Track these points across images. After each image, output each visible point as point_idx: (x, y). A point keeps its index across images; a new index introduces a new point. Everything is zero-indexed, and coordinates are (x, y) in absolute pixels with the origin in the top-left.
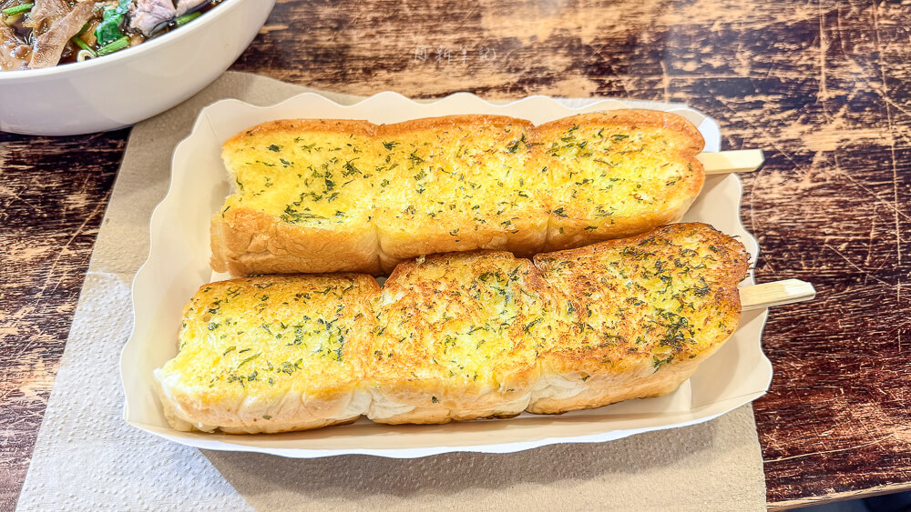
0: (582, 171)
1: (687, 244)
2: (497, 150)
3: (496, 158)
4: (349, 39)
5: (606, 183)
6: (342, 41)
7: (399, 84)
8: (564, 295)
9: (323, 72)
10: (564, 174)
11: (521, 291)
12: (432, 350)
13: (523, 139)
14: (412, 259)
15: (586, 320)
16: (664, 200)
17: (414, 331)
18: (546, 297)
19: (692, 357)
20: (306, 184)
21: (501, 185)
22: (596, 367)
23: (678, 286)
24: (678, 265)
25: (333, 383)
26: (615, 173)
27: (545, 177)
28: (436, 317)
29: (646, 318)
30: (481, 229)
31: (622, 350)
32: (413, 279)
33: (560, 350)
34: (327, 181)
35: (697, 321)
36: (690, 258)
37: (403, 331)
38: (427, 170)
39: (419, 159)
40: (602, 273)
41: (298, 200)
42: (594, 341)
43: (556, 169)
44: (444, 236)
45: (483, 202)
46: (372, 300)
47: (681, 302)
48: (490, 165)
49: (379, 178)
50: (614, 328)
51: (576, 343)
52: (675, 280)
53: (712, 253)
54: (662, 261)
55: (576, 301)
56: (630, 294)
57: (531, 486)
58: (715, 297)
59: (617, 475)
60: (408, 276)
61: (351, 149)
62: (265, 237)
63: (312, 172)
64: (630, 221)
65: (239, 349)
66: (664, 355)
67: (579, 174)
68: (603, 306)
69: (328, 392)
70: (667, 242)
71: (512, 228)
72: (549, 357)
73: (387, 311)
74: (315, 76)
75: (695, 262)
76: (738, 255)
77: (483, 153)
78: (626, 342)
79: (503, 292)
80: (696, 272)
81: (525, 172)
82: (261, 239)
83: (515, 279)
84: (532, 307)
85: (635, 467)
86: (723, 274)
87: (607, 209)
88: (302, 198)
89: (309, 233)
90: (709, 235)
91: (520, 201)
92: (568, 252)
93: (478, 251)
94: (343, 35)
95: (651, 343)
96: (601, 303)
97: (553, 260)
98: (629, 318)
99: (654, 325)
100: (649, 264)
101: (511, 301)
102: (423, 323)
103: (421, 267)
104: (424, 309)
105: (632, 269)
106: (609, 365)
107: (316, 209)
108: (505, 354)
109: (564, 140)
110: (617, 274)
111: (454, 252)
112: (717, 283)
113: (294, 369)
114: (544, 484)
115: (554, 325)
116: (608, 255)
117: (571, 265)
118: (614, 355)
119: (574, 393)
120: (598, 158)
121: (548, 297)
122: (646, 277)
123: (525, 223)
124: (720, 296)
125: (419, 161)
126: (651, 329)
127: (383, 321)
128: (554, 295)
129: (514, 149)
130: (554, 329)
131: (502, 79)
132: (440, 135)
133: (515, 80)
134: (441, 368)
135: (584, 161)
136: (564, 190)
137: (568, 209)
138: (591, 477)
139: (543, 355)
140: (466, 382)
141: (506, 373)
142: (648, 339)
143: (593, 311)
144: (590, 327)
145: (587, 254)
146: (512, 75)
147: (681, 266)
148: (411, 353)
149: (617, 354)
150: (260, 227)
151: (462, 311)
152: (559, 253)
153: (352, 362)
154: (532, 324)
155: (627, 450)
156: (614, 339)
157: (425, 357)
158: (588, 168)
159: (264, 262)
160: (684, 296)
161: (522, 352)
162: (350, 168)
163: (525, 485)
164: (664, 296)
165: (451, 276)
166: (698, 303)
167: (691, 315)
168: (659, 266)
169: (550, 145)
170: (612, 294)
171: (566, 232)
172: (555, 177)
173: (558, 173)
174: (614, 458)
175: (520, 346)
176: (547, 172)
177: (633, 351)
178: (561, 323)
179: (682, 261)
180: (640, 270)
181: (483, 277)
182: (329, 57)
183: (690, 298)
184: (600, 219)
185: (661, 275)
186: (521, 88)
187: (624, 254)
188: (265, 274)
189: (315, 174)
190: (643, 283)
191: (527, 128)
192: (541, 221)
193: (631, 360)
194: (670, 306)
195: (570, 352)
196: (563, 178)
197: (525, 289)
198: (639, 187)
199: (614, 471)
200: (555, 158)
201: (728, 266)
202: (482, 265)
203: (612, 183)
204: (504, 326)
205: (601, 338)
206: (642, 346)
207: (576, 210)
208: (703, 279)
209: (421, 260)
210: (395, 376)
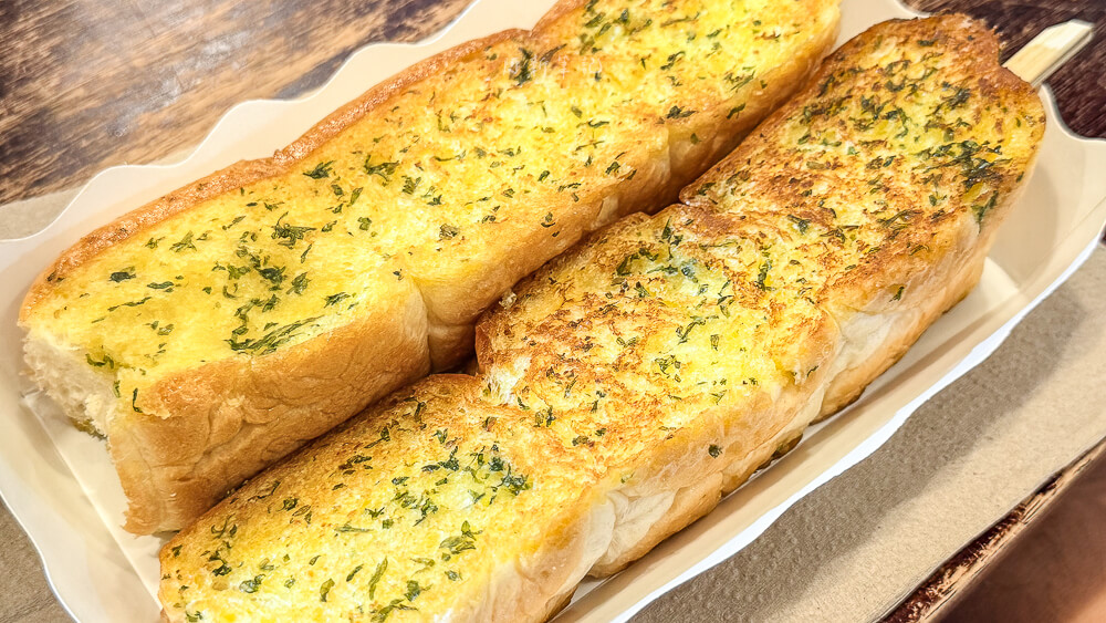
0: (655, 50)
1: (882, 59)
2: (500, 91)
3: (509, 100)
4: (38, 99)
5: (707, 45)
6: (26, 108)
7: (190, 118)
8: (775, 214)
9: (34, 167)
10: (632, 66)
11: (704, 248)
12: (655, 390)
13: (528, 56)
14: (493, 307)
15: (835, 224)
16: (812, 18)
17: (599, 387)
18: (749, 231)
19: (1019, 178)
20: (229, 296)
21: (550, 130)
22: (907, 267)
23: (919, 113)
24: (895, 89)
25: (554, 514)
26: (707, 26)
27: (606, 86)
28: (611, 352)
29: (916, 172)
30: (582, 196)
31: (922, 224)
32: (520, 332)
33: (840, 276)
34: (264, 273)
35: (985, 133)
36: (904, 72)
37: (582, 397)
38: (413, 173)
39: (385, 165)
40: (800, 158)
41: (238, 323)
42: (874, 239)
43: (614, 67)
44: (535, 234)
45: (549, 163)
46: (480, 394)
47: (943, 127)
48: (507, 115)
49: (350, 220)
50: (885, 208)
51: (851, 255)
52: (909, 110)
53: (927, 50)
54: (867, 98)
55: (799, 210)
56: (865, 158)
57: (901, 508)
58: (984, 94)
59: (1000, 421)
60: (507, 332)
61: (261, 208)
62: (235, 402)
63: (227, 273)
64: (784, 71)
65: (339, 578)
66: (985, 196)
67: (655, 56)
68: (844, 193)
69: (558, 531)
70: (855, 71)
71: (626, 169)
72: (831, 294)
73: (526, 389)
74: (24, 180)
75: (915, 73)
76: (966, 30)
77: (482, 105)
78: (920, 212)
79: (671, 269)
80: (930, 84)
81: (570, 95)
82: (231, 407)
83: (678, 241)
84: (741, 258)
85: (1013, 398)
86: (968, 63)
87: (739, 73)
88: (244, 318)
89: (317, 347)
90: (904, 31)
91: (599, 135)
92: (723, 163)
93: (587, 239)
94: (21, 98)
95: (955, 193)
96: (837, 192)
97: (709, 185)
98: (894, 185)
99: (937, 172)
100: (853, 110)
101: (697, 271)
102: (598, 370)
103: (515, 309)
104: (580, 355)
105: (837, 129)
106: (923, 252)
107: (283, 317)
108: (766, 329)
109: (590, 25)
110: (822, 148)
111: (548, 263)
112: (971, 77)
113: (469, 539)
114: (917, 494)
115: (798, 256)
116: (787, 134)
117: (746, 177)
118: (919, 235)
119: (883, 333)
120: (665, 18)
121: (753, 230)
122: (866, 128)
123: (638, 154)
124: (988, 90)
125: (389, 167)
126: (936, 180)
127: (536, 405)
128: (760, 221)
129: (524, 75)
130: (803, 261)
131: (359, 29)
132: (389, 117)
133: (382, 21)
134: (695, 400)
135: (645, 36)
136: (652, 84)
137: (687, 103)
138: (969, 447)
139: (822, 297)
140: (748, 394)
141: (794, 349)
142: (945, 191)
143: (834, 206)
144: (851, 228)
145: (755, 147)
146: (371, 18)
147: (900, 88)
148: (629, 410)
149: (922, 232)
150: (218, 388)
151: (643, 322)
152: (712, 171)
153: (552, 473)
154: (763, 275)
155: (984, 386)
156: (899, 220)
157: (656, 402)
158: (659, 41)
159: (246, 450)
160: (938, 118)
161: (786, 314)
162: (287, 234)
163: (893, 514)
164: (912, 135)
165: (576, 294)
166: (967, 115)
167: (972, 133)
168: (867, 106)
169: (576, 42)
170: (842, 174)
171: (703, 137)
172: (621, 77)
173: (622, 71)
174: (977, 406)
175: (775, 308)
176: (605, 77)
177: (939, 217)
178: (804, 248)
179: (896, 81)
180: (850, 124)
181: (622, 269)
182: (24, 142)
183: (950, 117)
184: (742, 90)
185: (884, 113)
186: (402, 28)
187: (807, 121)
188: (250, 478)
189: (234, 273)
190: (869, 135)
191: (521, 38)
192: (659, 139)
193: (946, 230)
194: (934, 141)
195: (855, 271)
196: (634, 72)
197: (707, 241)
198: (758, 23)
199: (993, 419)
200: (599, 54)
201: (966, 50)
202: (609, 253)
203: (714, 40)
204: (726, 301)
205: (878, 230)
206: (946, 205)
207: (698, 98)
208: (945, 85)
209: (510, 300)
210: (639, 447)
